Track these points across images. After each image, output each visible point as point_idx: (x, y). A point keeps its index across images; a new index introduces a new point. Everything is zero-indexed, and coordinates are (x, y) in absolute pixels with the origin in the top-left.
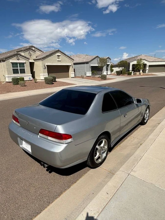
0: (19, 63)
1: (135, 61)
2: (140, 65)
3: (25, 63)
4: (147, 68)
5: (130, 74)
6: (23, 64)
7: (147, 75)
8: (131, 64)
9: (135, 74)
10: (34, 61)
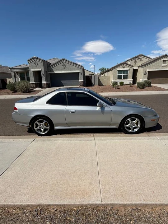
0: (124, 70)
3: (129, 70)
6: (127, 71)
10: (138, 68)
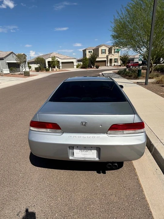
1: (49, 58)
2: (55, 62)
4: (61, 65)
5: (47, 70)
7: (62, 71)
8: (47, 61)
9: (52, 70)
